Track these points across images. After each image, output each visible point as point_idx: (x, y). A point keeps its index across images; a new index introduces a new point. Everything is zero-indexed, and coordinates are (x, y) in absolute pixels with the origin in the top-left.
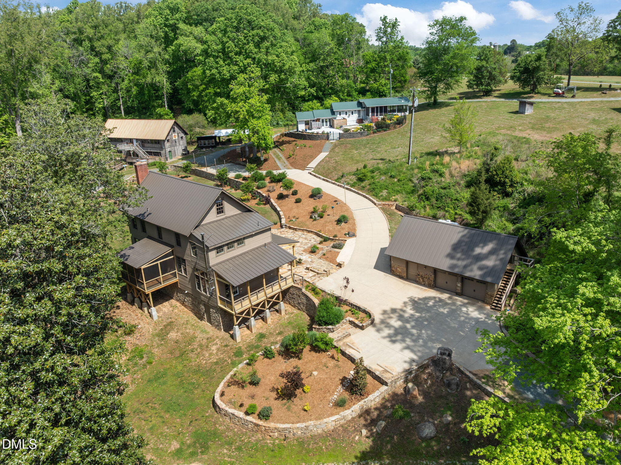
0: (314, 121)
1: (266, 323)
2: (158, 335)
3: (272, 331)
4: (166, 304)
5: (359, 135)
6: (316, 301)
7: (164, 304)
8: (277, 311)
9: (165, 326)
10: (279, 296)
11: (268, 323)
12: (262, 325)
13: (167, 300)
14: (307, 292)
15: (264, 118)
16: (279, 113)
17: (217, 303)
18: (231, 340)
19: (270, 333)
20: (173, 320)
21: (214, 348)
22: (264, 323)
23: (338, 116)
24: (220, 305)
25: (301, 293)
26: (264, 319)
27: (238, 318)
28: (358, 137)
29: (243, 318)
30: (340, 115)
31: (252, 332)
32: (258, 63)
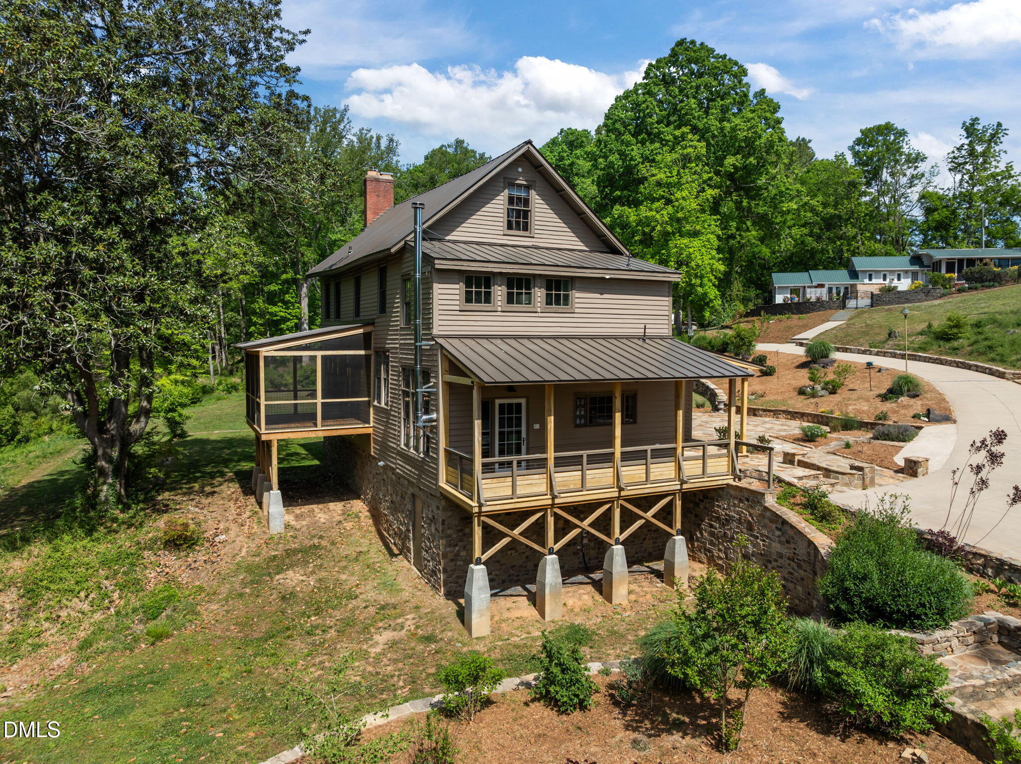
0: (809, 287)
1: (609, 599)
2: (249, 569)
3: (622, 628)
4: (336, 507)
5: (922, 296)
6: (823, 541)
7: (332, 505)
8: (659, 574)
9: (289, 553)
10: (669, 507)
11: (616, 600)
12: (590, 602)
13: (341, 500)
14: (785, 509)
15: (703, 238)
16: (737, 303)
17: (436, 478)
18: (456, 624)
19: (613, 633)
20: (324, 543)
21: (383, 638)
22: (599, 598)
23: (867, 281)
24: (443, 484)
25: (757, 511)
26: (603, 588)
27: (490, 537)
28: (920, 301)
29: (514, 540)
30: (870, 279)
31: (542, 614)
32: (702, 133)
